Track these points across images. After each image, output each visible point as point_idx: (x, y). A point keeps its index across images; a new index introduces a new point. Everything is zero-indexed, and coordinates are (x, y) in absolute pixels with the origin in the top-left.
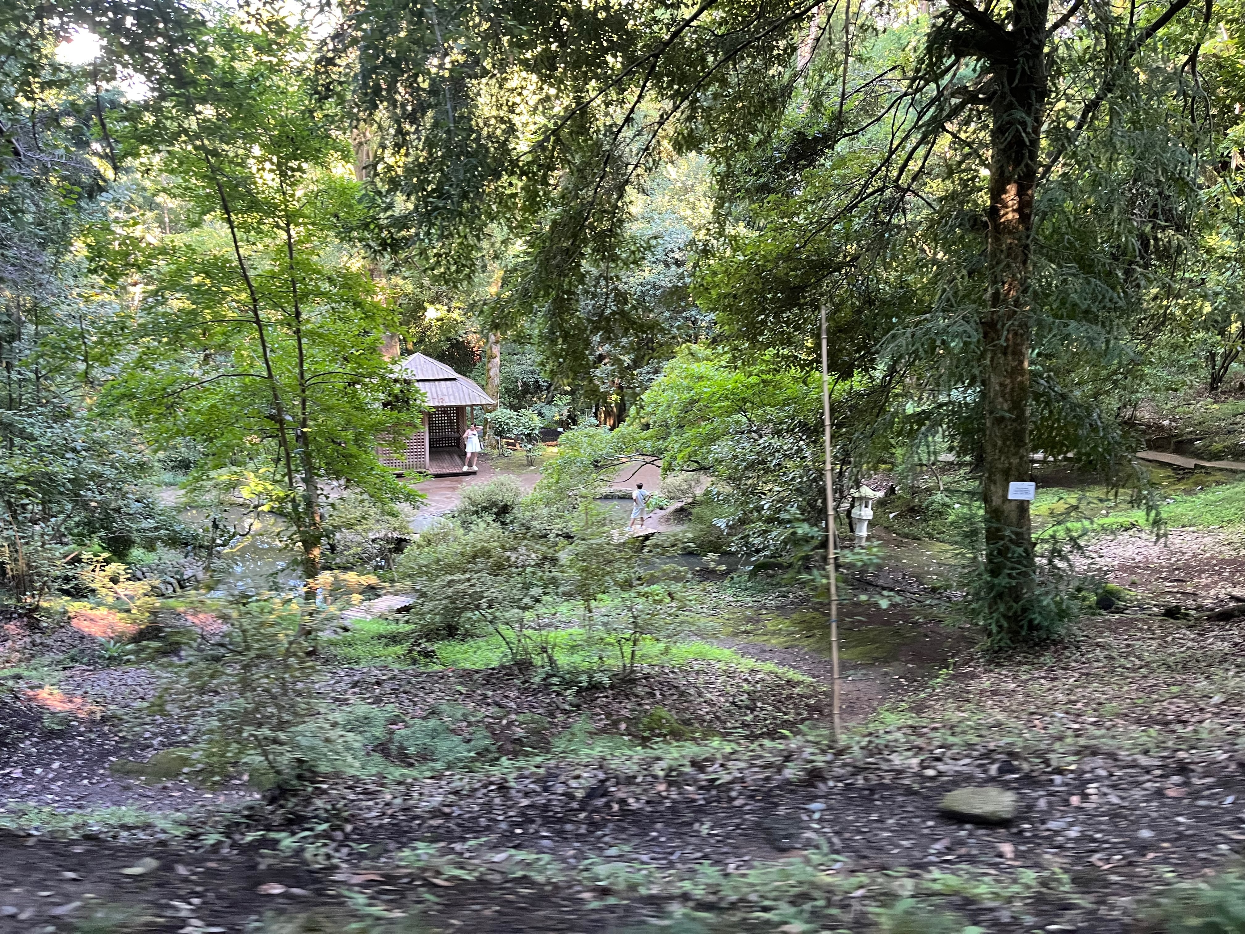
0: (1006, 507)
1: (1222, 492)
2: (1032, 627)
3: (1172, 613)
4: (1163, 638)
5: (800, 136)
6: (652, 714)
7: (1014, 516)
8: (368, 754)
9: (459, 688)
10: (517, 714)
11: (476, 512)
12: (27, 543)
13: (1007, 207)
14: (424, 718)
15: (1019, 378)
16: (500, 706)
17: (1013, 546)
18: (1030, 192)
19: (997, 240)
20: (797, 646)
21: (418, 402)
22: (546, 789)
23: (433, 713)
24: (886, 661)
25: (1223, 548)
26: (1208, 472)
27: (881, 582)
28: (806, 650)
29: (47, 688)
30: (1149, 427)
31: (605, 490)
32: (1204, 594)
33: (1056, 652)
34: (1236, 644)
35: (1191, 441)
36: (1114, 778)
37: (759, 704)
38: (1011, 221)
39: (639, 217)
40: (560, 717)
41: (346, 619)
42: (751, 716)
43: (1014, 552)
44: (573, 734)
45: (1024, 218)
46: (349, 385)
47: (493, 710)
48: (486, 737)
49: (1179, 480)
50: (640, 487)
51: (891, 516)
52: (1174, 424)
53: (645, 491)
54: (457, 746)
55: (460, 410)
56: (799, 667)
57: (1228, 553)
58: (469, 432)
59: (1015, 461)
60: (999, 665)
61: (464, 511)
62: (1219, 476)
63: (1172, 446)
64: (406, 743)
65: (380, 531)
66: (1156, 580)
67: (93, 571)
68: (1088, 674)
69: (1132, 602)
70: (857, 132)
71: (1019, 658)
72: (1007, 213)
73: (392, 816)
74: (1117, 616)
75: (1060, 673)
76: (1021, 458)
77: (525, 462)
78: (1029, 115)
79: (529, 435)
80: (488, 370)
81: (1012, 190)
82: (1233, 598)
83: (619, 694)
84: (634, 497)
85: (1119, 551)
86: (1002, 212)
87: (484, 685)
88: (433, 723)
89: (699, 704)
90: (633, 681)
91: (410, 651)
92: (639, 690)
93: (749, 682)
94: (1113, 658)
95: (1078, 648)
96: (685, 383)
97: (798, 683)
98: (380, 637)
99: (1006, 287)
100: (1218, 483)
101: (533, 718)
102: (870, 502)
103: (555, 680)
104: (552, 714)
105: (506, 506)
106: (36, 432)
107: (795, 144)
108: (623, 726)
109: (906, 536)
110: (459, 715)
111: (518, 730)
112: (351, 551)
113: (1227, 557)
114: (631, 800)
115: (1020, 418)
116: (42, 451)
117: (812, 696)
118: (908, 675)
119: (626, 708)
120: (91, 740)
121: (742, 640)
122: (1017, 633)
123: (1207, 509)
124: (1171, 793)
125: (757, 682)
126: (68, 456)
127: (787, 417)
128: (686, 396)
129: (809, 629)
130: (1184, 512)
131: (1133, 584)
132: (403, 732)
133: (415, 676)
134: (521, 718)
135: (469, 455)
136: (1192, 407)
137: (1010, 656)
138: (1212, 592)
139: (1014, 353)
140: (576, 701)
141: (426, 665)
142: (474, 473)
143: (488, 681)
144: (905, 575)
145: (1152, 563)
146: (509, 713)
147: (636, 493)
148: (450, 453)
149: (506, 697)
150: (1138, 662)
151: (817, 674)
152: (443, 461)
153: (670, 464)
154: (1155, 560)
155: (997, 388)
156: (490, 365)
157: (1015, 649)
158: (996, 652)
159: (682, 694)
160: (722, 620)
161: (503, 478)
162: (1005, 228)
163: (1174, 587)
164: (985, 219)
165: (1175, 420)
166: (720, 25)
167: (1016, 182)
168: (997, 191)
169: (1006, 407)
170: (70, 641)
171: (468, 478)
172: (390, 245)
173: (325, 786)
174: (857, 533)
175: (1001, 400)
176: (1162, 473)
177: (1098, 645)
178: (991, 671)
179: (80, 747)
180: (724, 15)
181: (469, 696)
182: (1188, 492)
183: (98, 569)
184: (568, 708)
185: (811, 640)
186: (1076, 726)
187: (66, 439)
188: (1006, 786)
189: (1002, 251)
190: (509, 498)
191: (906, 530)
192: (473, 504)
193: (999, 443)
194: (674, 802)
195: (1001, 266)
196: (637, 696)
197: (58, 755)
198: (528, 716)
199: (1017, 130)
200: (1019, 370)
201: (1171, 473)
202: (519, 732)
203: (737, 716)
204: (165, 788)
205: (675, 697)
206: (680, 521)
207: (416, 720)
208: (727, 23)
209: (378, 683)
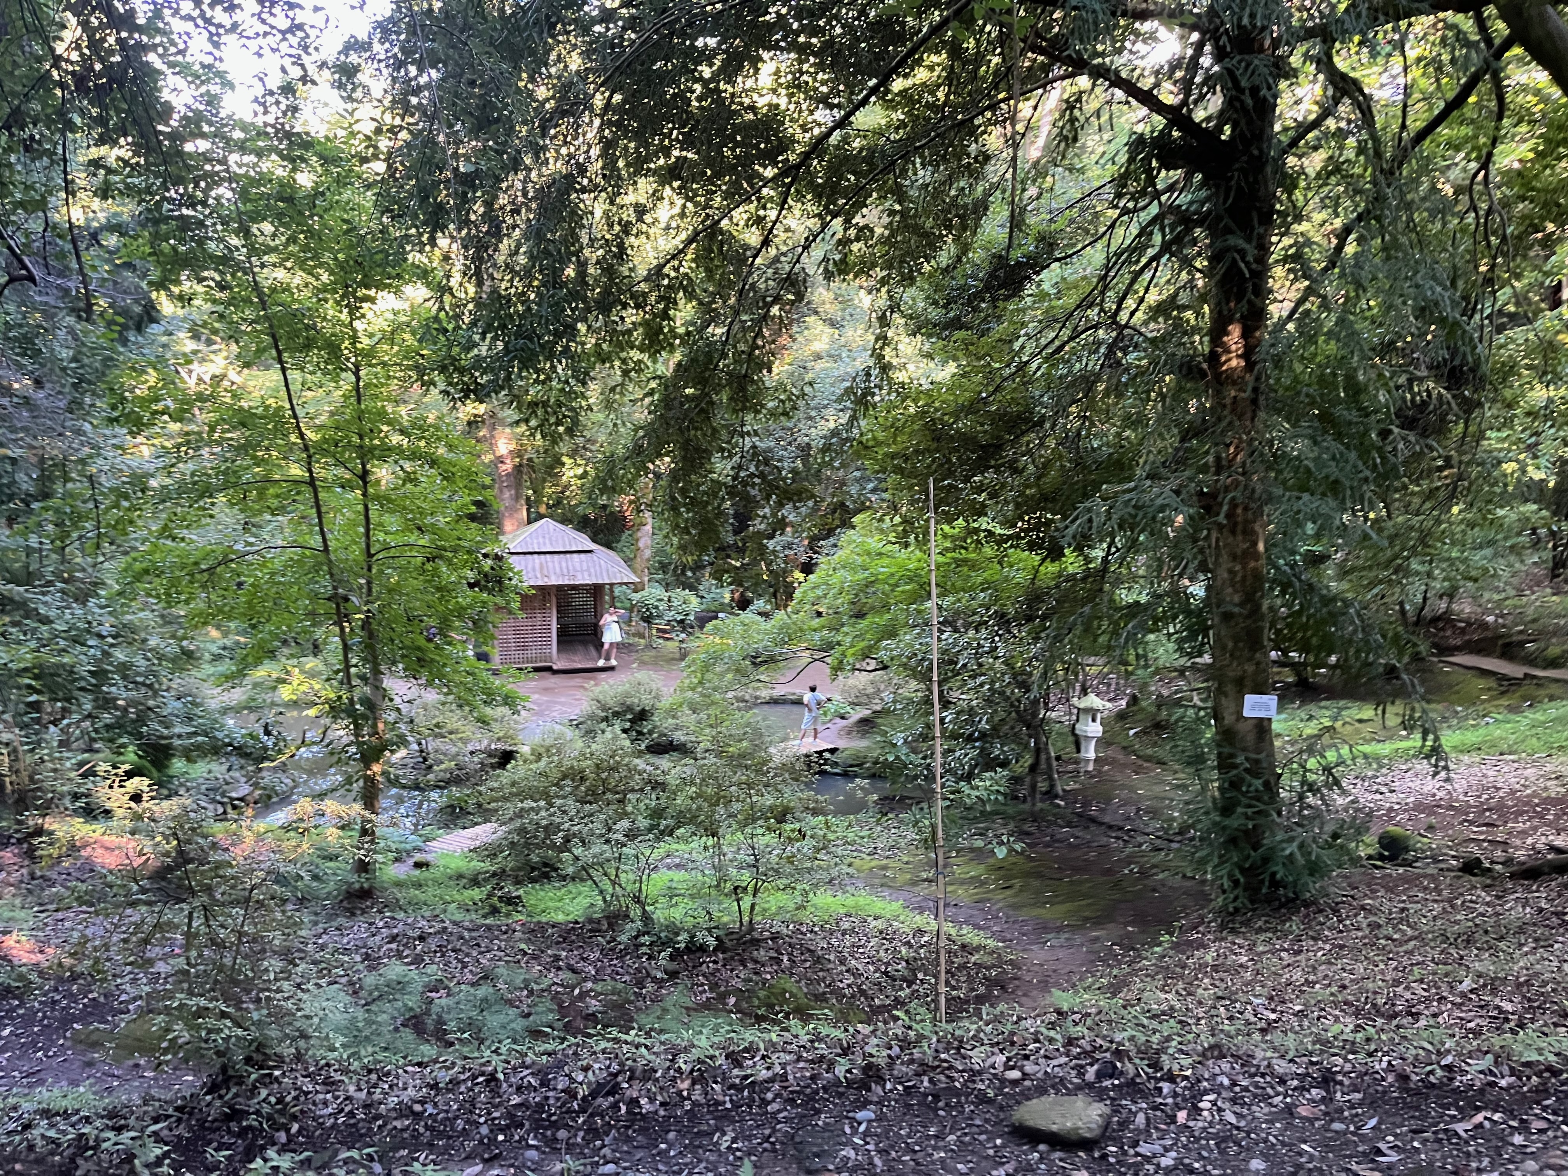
0: (1242, 727)
1: (1554, 710)
2: (1275, 884)
3: (1471, 867)
4: (1450, 901)
5: (1000, 260)
6: (771, 986)
7: (1251, 738)
8: (396, 1029)
9: (523, 946)
10: (595, 981)
11: (606, 719)
12: (32, 751)
13: (1230, 352)
14: (473, 985)
15: (1252, 564)
16: (574, 971)
17: (1248, 777)
18: (1258, 334)
19: (1218, 393)
20: (989, 900)
21: (513, 582)
22: (545, 1083)
23: (485, 977)
24: (1098, 922)
25: (1549, 783)
26: (1540, 683)
27: (1107, 819)
28: (1000, 905)
29: (14, 936)
30: (1469, 624)
31: (765, 694)
32: (1518, 842)
33: (1307, 916)
34: (1541, 910)
35: (1522, 644)
36: (1237, 1089)
37: (920, 976)
38: (1236, 368)
39: (824, 354)
40: (650, 987)
41: (431, 852)
42: (907, 991)
43: (1250, 786)
44: (665, 1010)
45: (1250, 366)
46: (428, 560)
47: (566, 976)
48: (551, 1011)
49: (1503, 693)
50: (813, 689)
51: (1132, 732)
52: (1500, 621)
53: (820, 695)
54: (512, 1021)
55: (596, 590)
56: (988, 928)
57: (1555, 789)
58: (606, 616)
59: (1250, 668)
60: (1233, 931)
61: (591, 717)
62: (1554, 689)
63: (1498, 650)
64: (445, 1016)
65: (481, 740)
66: (1461, 823)
67: (111, 787)
68: (1341, 947)
69: (1423, 851)
70: (1070, 256)
71: (1260, 923)
72: (1230, 360)
73: (351, 1114)
74: (1401, 870)
75: (1306, 943)
76: (1258, 664)
77: (677, 656)
78: (1249, 240)
79: (682, 621)
80: (637, 540)
81: (1235, 332)
82: (1553, 849)
83: (732, 958)
84: (805, 701)
85: (1416, 784)
86: (1223, 359)
87: (558, 943)
88: (484, 990)
89: (841, 973)
90: (756, 943)
91: (490, 896)
92: (762, 954)
93: (911, 946)
94: (1379, 926)
95: (1336, 911)
96: (859, 560)
97: (978, 949)
98: (460, 876)
99: (1232, 450)
100: (1552, 698)
101: (614, 988)
102: (1099, 716)
103: (646, 939)
104: (640, 984)
105: (643, 711)
106: (53, 613)
107: (996, 270)
108: (732, 1000)
109: (1148, 759)
110: (519, 982)
111: (594, 1002)
112: (443, 766)
113: (1553, 795)
114: (643, 1101)
115: (1255, 612)
116: (57, 636)
117: (994, 966)
118: (1125, 941)
119: (739, 978)
120: (54, 1002)
121: (923, 890)
122: (1257, 890)
123: (1534, 731)
124: (1303, 1111)
125: (922, 946)
126: (90, 643)
127: (980, 606)
128: (861, 576)
129: (1007, 878)
130: (1504, 735)
131: (1431, 828)
132: (444, 1001)
133: (470, 930)
134: (599, 987)
135: (606, 646)
136: (1525, 599)
137: (1249, 920)
138: (1529, 841)
139: (1244, 532)
140: (673, 966)
141: (508, 915)
142: (612, 668)
143: (565, 939)
144: (1139, 810)
145: (1457, 801)
146: (585, 980)
147: (807, 697)
148: (585, 643)
149: (584, 959)
150: (1409, 932)
151: (1009, 936)
152: (575, 652)
153: (841, 662)
154: (1461, 797)
155: (1226, 575)
156: (639, 534)
157: (1254, 910)
158: (1231, 914)
159: (818, 960)
160: (898, 865)
161: (642, 675)
162: (1227, 378)
163: (1481, 833)
164: (1205, 366)
165: (1502, 616)
166: (897, 129)
167: (1239, 321)
168: (1217, 332)
169: (1237, 599)
170: (78, 875)
171: (603, 675)
172: (474, 392)
173: (277, 1073)
174: (1083, 754)
175: (1230, 590)
176: (1482, 684)
177: (1363, 908)
178: (1223, 939)
179: (39, 1010)
180: (902, 117)
181: (535, 957)
182: (1514, 709)
183: (116, 784)
184: (659, 975)
185: (1008, 892)
186: (1273, 1016)
187: (89, 623)
188: (1101, 1095)
189: (1224, 406)
190: (646, 701)
191: (1149, 752)
192: (604, 708)
193: (1230, 645)
194: (695, 1104)
195: (1224, 423)
196: (756, 962)
197: (12, 1019)
198: (609, 985)
199: (1234, 259)
200: (1251, 553)
201: (1494, 684)
202: (594, 1005)
203: (889, 991)
204: (137, 1066)
205: (808, 964)
206: (864, 734)
207: (463, 987)
208: (906, 126)
209: (422, 938)
